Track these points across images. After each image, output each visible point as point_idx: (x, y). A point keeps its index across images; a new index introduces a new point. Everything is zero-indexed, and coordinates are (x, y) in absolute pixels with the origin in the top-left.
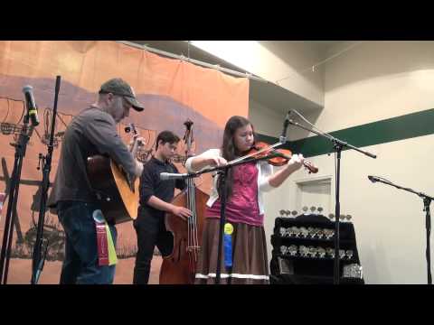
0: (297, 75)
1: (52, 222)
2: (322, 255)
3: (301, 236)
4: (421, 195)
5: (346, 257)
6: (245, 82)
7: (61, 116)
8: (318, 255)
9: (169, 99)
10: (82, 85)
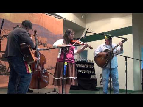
0: (78, 19)
1: (2, 63)
2: (85, 72)
3: (79, 67)
4: (124, 56)
5: (92, 73)
6: (62, 20)
7: (4, 30)
8: (83, 72)
9: (38, 25)
10: (11, 20)
